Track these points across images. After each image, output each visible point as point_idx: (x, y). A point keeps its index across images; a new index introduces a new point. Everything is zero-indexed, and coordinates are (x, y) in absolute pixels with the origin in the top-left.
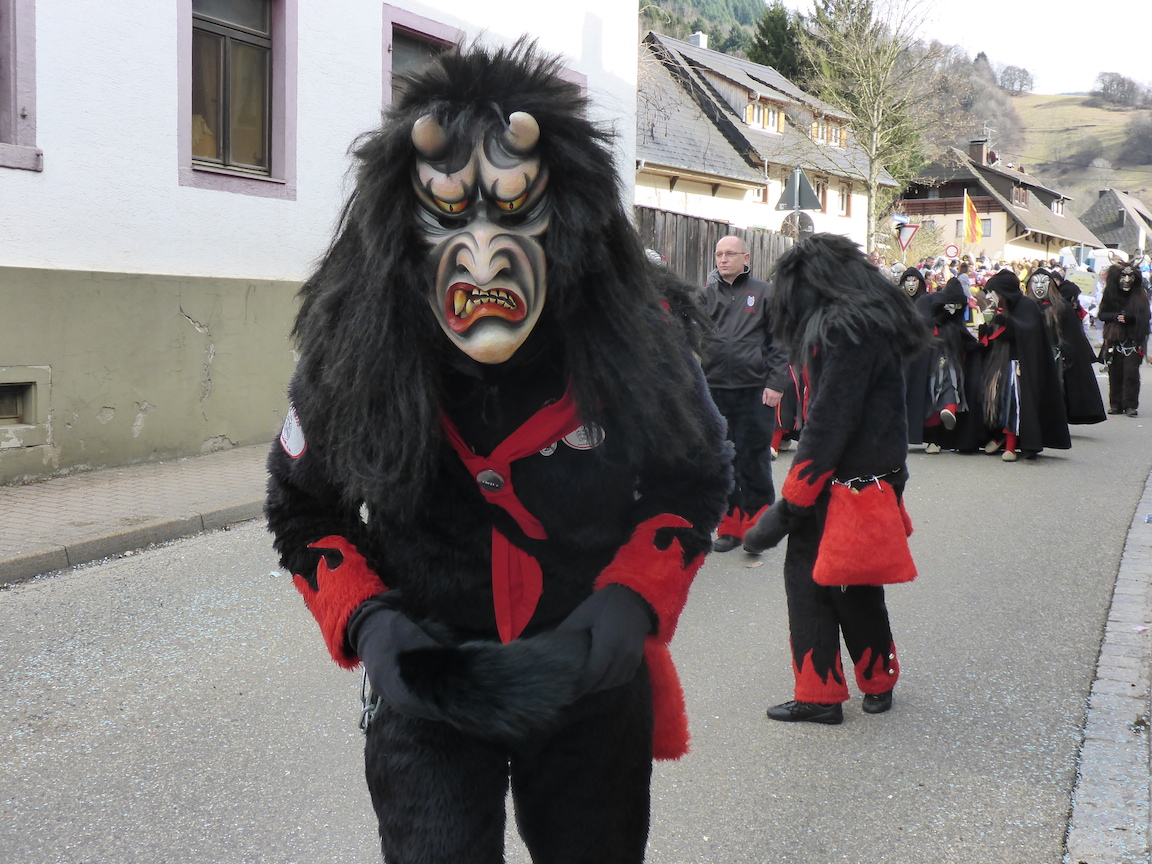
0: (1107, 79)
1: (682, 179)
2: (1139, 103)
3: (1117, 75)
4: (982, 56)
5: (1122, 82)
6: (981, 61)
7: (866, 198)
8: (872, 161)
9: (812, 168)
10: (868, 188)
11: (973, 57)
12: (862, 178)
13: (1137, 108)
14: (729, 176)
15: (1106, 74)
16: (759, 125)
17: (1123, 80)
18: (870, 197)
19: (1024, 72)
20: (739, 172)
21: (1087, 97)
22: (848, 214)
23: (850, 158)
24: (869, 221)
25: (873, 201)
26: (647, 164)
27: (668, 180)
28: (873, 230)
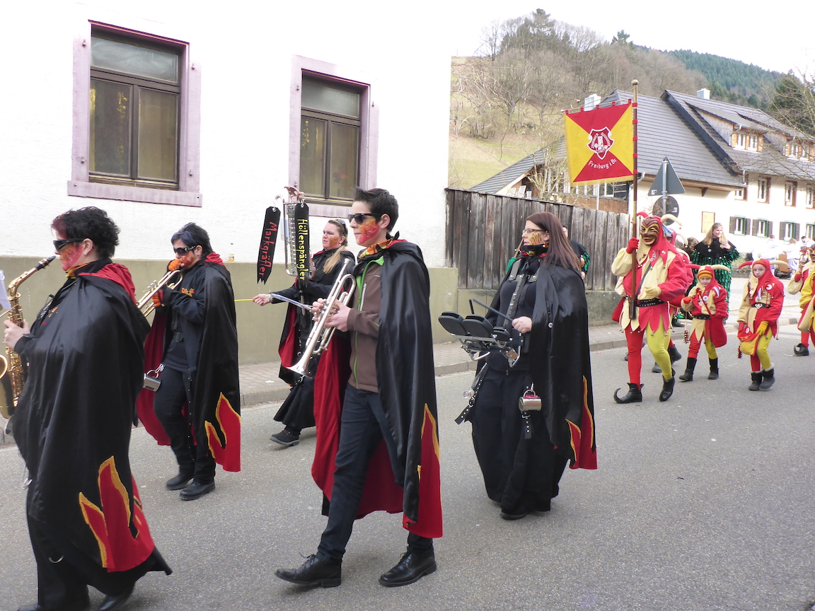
16: (742, 148)
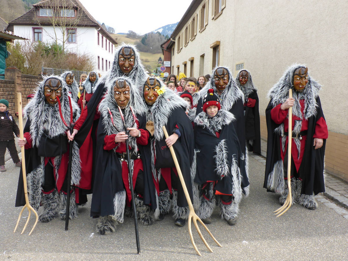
0: (130, 32)
2: (137, 38)
3: (132, 31)
4: (103, 24)
5: (133, 33)
6: (103, 25)
11: (101, 24)
13: (137, 39)
15: (129, 31)
17: (134, 32)
19: (113, 28)
21: (126, 36)
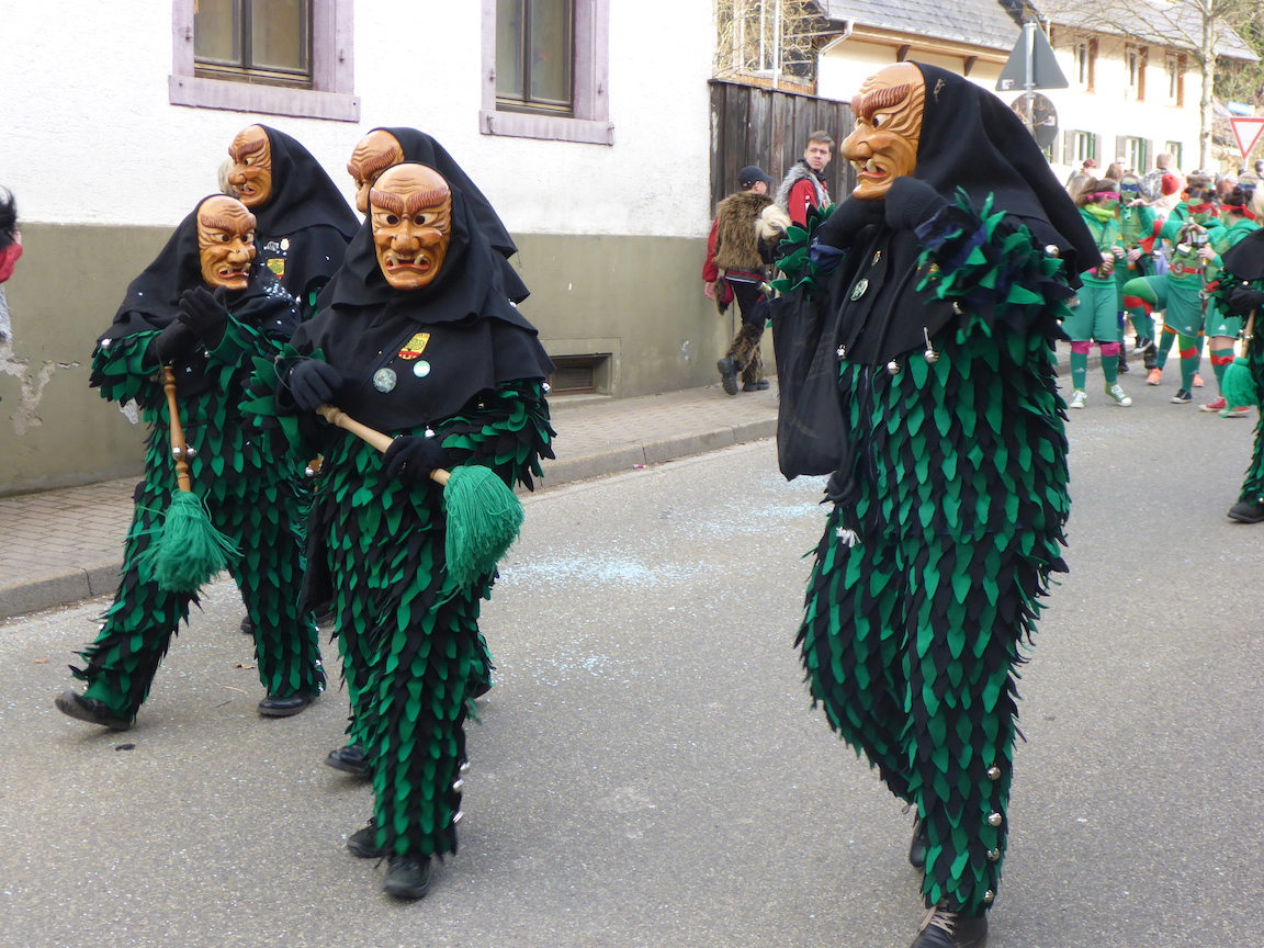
1: (917, 50)
7: (1200, 77)
8: (1207, 20)
9: (1117, 31)
10: (1202, 63)
12: (1191, 46)
14: (988, 44)
18: (1205, 75)
20: (1004, 38)
22: (1180, 103)
23: (1173, 16)
24: (1202, 114)
25: (1210, 81)
26: (856, 26)
27: (894, 51)
28: (1208, 128)
